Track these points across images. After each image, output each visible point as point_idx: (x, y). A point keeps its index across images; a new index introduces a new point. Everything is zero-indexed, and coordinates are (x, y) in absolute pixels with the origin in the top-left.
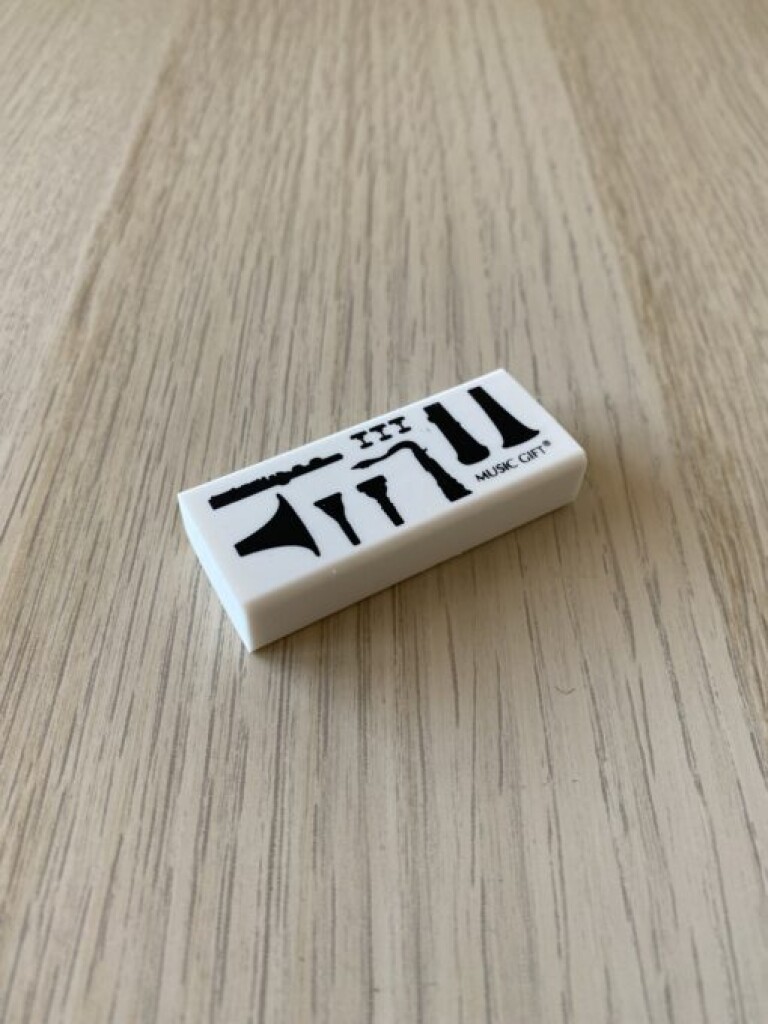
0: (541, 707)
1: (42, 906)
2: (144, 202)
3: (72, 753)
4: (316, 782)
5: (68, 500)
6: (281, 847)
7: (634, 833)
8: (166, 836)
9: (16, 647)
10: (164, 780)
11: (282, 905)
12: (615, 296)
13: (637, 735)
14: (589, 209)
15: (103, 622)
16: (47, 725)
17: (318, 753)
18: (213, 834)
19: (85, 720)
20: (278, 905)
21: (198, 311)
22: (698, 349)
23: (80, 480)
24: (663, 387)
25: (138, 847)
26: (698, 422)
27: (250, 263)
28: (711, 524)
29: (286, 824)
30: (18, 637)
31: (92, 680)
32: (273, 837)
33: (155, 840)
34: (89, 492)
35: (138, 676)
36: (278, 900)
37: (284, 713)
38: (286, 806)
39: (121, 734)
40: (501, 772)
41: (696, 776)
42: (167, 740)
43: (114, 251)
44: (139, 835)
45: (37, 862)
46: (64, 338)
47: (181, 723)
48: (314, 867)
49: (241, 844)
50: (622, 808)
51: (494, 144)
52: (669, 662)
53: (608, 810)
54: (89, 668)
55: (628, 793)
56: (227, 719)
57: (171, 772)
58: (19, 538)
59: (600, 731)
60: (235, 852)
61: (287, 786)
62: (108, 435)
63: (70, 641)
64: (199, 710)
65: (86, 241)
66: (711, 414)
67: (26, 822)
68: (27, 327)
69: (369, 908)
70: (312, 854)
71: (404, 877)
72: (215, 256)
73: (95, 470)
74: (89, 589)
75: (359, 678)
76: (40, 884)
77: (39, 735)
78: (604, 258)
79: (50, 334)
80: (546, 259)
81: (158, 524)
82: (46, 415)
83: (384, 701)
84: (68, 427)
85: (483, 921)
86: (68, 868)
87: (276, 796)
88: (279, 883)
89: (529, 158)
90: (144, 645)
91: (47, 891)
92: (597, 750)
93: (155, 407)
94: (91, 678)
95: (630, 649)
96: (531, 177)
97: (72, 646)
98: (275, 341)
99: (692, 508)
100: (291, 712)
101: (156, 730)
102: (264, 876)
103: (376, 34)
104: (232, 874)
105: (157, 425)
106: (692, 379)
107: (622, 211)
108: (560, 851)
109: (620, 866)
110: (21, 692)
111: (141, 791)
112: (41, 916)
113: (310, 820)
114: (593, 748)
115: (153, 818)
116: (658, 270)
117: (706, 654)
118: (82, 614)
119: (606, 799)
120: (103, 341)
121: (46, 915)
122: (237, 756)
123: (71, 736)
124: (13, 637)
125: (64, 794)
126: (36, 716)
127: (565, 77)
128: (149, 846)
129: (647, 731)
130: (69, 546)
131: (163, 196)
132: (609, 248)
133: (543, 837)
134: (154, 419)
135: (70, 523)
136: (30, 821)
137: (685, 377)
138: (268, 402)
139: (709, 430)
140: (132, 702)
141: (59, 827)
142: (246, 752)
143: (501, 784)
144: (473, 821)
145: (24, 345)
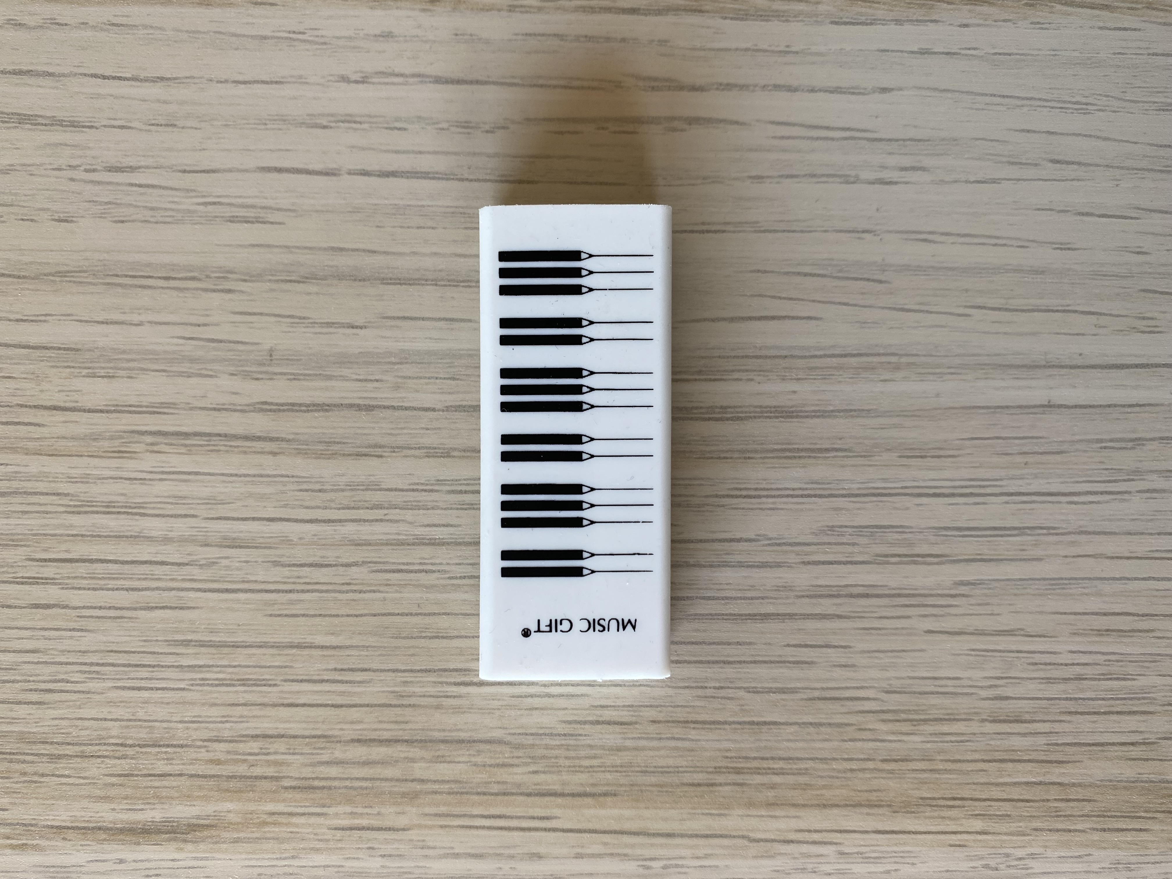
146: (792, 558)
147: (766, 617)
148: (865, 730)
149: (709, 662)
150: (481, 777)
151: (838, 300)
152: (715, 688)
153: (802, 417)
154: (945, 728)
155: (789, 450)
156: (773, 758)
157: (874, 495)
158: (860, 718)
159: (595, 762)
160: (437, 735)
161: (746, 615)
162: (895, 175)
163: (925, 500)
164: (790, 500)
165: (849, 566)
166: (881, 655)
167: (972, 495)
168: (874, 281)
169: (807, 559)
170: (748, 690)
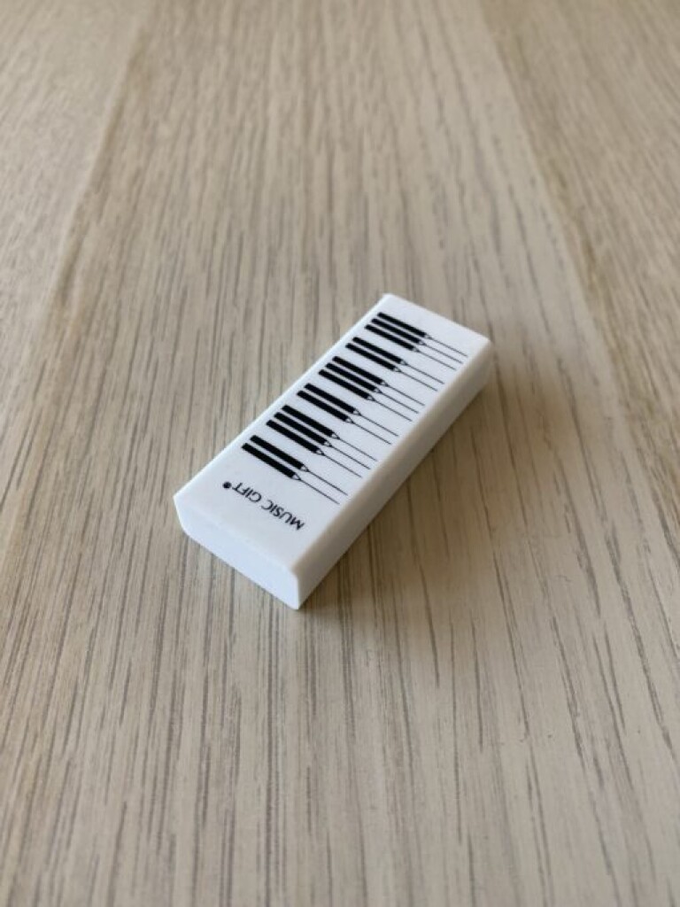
0: (515, 666)
1: (53, 876)
2: (120, 183)
3: (75, 723)
4: (307, 746)
5: (61, 473)
6: (277, 810)
7: (609, 786)
8: (167, 803)
9: (18, 617)
10: (164, 746)
11: (281, 868)
12: (561, 263)
13: (606, 690)
14: (533, 182)
15: (99, 592)
16: (49, 695)
17: (308, 716)
18: (213, 799)
19: (86, 689)
20: (277, 868)
21: (175, 286)
22: (641, 314)
23: (72, 452)
24: (611, 352)
25: (141, 814)
26: (645, 383)
27: (221, 240)
28: (663, 482)
29: (281, 787)
30: (19, 608)
31: (91, 649)
32: (269, 800)
33: (158, 807)
34: (80, 464)
35: (135, 645)
36: (277, 863)
37: (273, 677)
38: (280, 770)
39: (120, 703)
40: (481, 729)
41: (663, 729)
42: (164, 707)
43: (94, 231)
44: (142, 802)
45: (45, 833)
46: (50, 315)
47: (177, 690)
48: (310, 829)
49: (240, 807)
50: (596, 761)
51: (441, 121)
52: (632, 618)
53: (583, 764)
54: (87, 638)
55: (601, 748)
56: (220, 685)
57: (170, 739)
58: (16, 511)
59: (571, 687)
60: (233, 816)
61: (280, 750)
62: (96, 409)
63: (68, 612)
64: (193, 678)
65: (68, 220)
66: (656, 376)
67: (33, 793)
68: (15, 305)
69: (364, 869)
70: (306, 816)
71: (395, 837)
72: (188, 235)
73: (84, 443)
74: (84, 558)
75: (343, 643)
76: (49, 855)
77: (42, 705)
78: (549, 227)
79: (37, 312)
80: (496, 230)
81: (146, 494)
82: (37, 390)
83: (367, 664)
84: (57, 401)
85: (472, 879)
86: (76, 837)
87: (270, 760)
88: (277, 846)
89: (474, 133)
90: (139, 613)
91: (57, 861)
92: (569, 705)
93: (139, 381)
94: (89, 647)
95: (594, 606)
96: (478, 153)
97: (70, 616)
98: (248, 314)
99: (645, 467)
100: (280, 675)
101: (154, 697)
102: (263, 840)
103: (327, 18)
104: (232, 839)
105: (141, 398)
106: (638, 343)
107: (563, 184)
108: (540, 807)
109: (597, 820)
110: (24, 663)
111: (142, 758)
112: (51, 887)
113: (303, 783)
114: (565, 702)
115: (155, 786)
116: (599, 239)
117: (665, 609)
118: (79, 585)
119: (580, 754)
120: (87, 317)
121: (56, 886)
122: (231, 722)
123: (73, 706)
124: (14, 608)
125: (69, 764)
126: (39, 685)
127: (503, 57)
128: (151, 813)
129: (615, 685)
130: (63, 517)
131: (137, 176)
132: (552, 217)
133: (523, 792)
134: (138, 394)
135: (64, 495)
136: (38, 791)
137: (630, 340)
138: (244, 373)
139: (656, 392)
140: (129, 671)
141: (65, 797)
142: (239, 717)
143: (481, 742)
144: (457, 779)
145: (13, 323)
146: (212, 667)
147: (159, 646)
148: (35, 741)
149: (125, 597)
150: (62, 442)
151: (457, 701)
152: (101, 602)
153: (345, 670)
154: (16, 832)
155: (313, 661)
156: (27, 653)
157: (270, 743)
158: (48, 735)
159: (56, 514)
160: (100, 415)
161: (163, 627)
162: (588, 752)
163: (264, 798)
164: (267, 663)
165: (200, 720)
166: (108, 755)
167: (268, 852)
168: (481, 735)
169: (211, 680)
170: (94, 631)
